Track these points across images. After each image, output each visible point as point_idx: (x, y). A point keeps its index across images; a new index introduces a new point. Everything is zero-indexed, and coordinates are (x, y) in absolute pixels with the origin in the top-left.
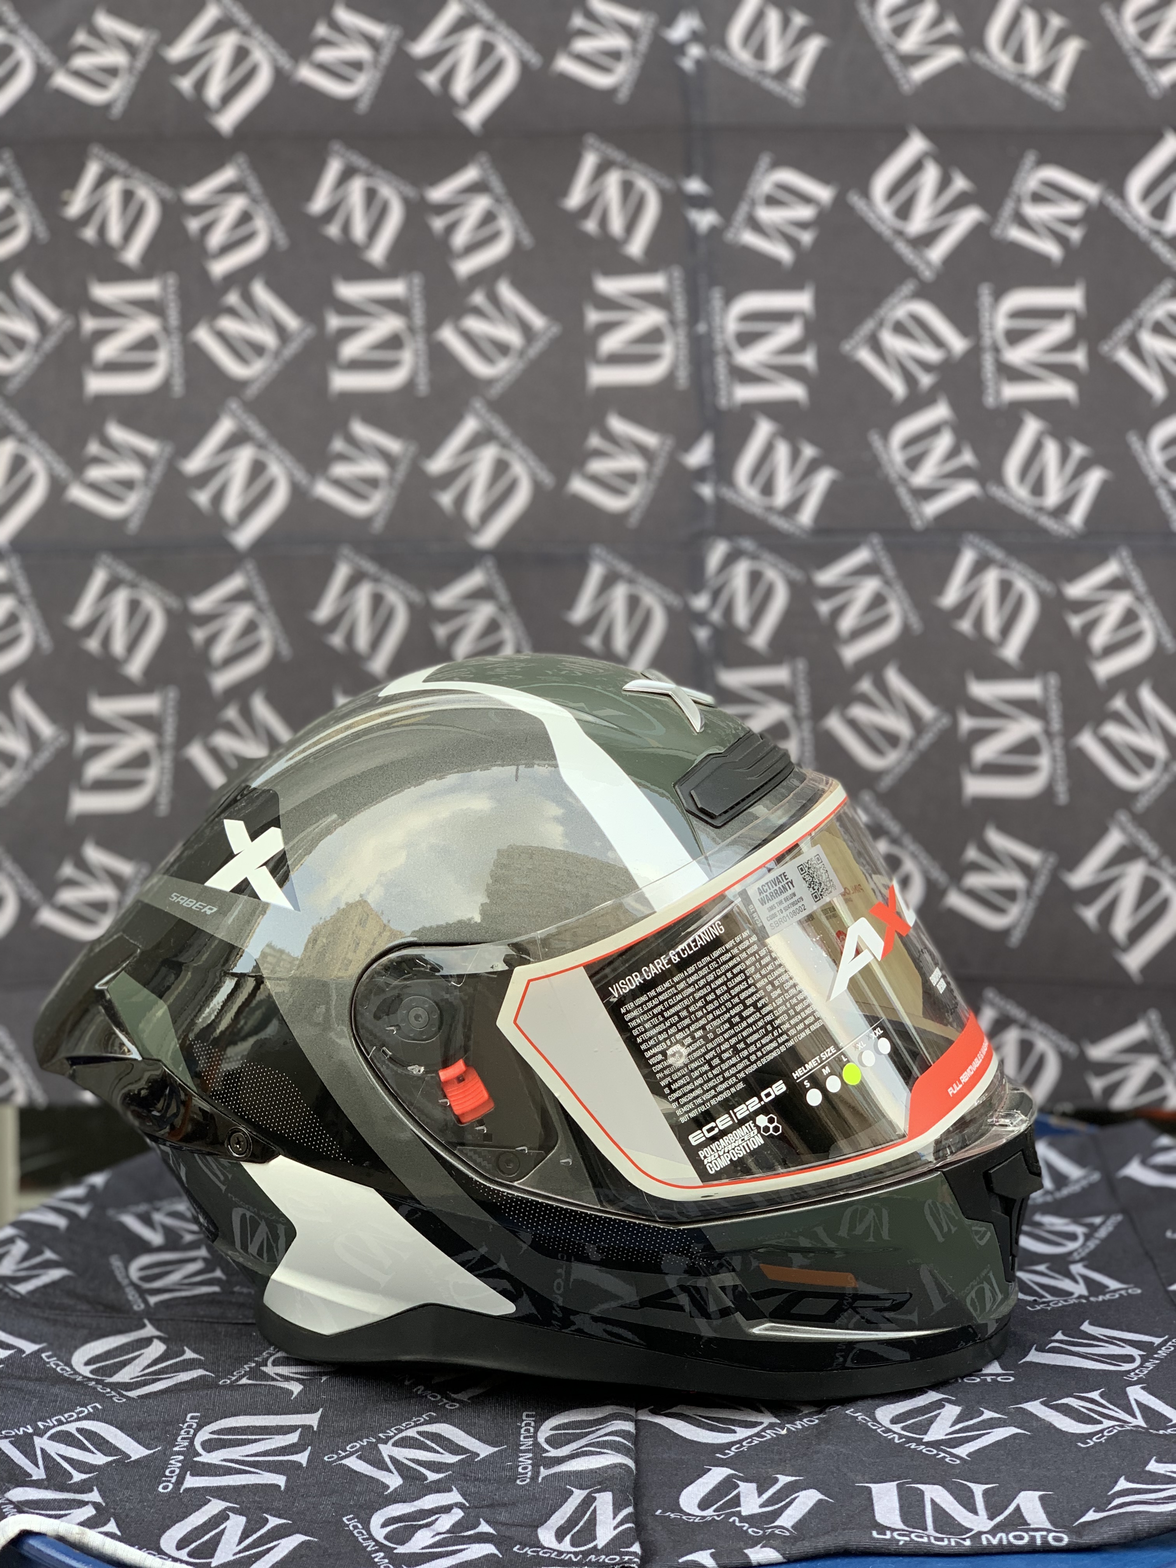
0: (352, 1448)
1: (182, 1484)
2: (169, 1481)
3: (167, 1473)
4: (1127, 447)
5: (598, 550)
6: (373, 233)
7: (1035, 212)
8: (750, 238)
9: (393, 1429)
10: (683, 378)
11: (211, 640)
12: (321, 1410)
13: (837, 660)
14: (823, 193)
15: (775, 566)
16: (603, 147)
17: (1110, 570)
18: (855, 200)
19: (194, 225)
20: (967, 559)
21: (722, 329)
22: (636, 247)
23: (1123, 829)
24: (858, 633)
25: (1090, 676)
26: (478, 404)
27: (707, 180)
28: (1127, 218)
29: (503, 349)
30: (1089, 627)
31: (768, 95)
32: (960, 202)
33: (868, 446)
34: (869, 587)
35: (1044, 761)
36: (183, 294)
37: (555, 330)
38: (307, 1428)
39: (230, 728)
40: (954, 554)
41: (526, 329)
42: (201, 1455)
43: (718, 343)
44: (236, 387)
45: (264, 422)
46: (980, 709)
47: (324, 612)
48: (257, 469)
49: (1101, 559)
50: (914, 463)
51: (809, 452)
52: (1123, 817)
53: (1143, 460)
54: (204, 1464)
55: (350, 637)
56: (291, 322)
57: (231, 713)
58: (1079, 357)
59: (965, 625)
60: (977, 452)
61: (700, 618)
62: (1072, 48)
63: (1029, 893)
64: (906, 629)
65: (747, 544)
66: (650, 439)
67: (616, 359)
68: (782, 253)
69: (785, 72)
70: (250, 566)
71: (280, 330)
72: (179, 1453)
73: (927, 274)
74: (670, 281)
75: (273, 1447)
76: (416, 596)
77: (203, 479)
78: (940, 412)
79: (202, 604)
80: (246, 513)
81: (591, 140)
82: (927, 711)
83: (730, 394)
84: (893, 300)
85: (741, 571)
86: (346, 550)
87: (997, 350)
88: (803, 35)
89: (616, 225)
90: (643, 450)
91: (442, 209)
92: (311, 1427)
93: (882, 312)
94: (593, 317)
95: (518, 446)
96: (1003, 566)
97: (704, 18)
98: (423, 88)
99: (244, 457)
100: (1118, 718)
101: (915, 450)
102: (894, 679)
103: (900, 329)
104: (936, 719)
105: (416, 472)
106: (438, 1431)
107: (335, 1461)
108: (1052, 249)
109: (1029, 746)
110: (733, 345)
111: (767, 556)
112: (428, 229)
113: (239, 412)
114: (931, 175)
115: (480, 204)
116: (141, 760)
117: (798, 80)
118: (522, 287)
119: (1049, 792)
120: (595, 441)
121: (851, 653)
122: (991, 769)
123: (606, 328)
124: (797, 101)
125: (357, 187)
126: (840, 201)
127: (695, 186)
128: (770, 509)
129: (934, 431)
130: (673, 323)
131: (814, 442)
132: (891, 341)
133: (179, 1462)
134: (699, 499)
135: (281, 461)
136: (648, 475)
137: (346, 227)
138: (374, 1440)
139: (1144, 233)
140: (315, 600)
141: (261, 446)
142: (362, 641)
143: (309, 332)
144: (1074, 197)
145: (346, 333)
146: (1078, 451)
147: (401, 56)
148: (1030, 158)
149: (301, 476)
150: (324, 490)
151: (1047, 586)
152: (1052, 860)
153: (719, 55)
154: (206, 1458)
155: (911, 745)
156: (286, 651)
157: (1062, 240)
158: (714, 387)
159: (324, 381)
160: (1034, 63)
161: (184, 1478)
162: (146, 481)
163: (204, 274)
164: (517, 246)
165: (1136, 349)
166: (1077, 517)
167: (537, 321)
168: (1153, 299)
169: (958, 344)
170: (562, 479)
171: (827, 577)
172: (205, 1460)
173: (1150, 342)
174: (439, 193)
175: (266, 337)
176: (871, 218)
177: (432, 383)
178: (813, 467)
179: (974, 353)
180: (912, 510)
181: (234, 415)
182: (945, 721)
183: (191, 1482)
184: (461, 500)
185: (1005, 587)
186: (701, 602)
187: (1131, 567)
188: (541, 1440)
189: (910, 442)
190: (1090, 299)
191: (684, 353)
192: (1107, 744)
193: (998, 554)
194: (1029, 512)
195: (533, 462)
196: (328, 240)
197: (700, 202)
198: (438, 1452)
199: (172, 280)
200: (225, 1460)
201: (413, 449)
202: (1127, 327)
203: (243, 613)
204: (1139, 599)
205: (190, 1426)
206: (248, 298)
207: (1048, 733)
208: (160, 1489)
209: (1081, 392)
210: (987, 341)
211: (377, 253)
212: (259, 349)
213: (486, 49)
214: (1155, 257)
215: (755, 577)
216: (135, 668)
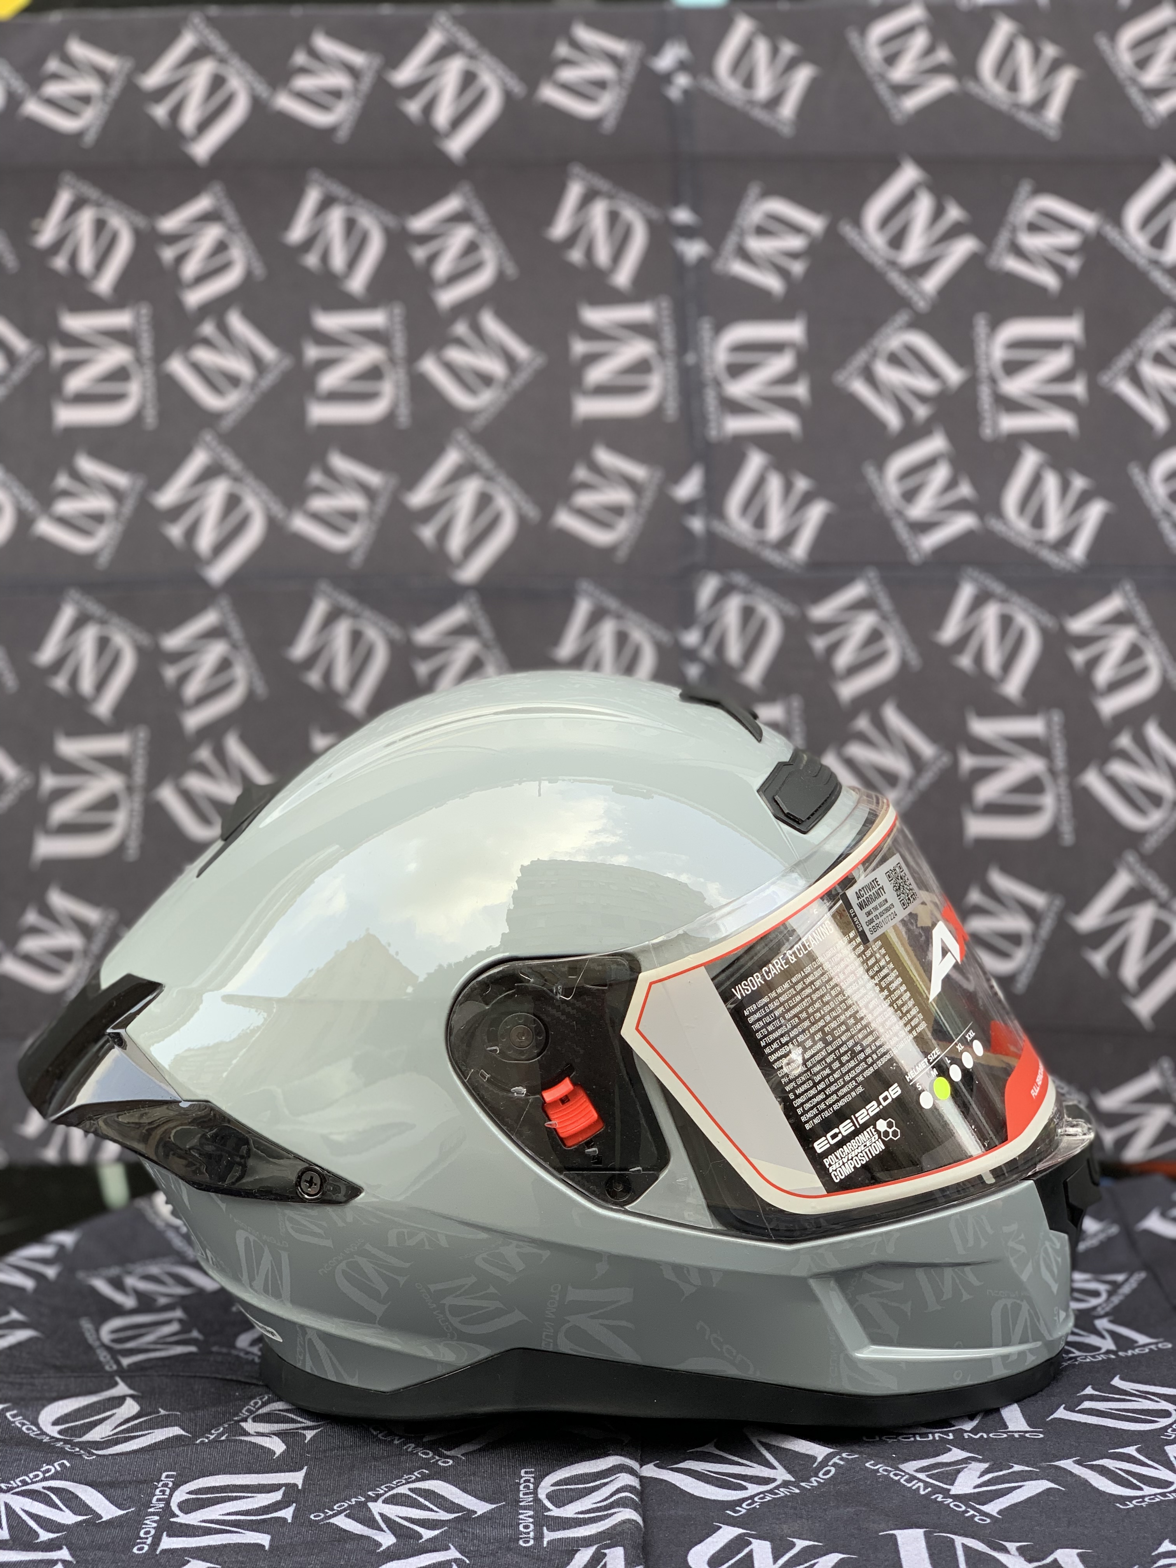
0: (339, 1507)
1: (158, 1545)
2: (145, 1543)
3: (142, 1534)
4: (1129, 480)
5: (585, 585)
6: (353, 262)
7: (1031, 242)
8: (739, 269)
9: (383, 1487)
10: (672, 409)
11: (183, 678)
12: (306, 1468)
13: (833, 697)
14: (815, 223)
15: (768, 601)
16: (589, 176)
17: (1113, 604)
18: (847, 230)
19: (168, 254)
20: (966, 593)
21: (712, 359)
22: (623, 277)
23: (1131, 870)
24: (854, 670)
25: (1094, 713)
26: (460, 436)
27: (695, 209)
28: (1125, 247)
29: (487, 380)
30: (1093, 663)
31: (757, 124)
32: (955, 232)
33: (862, 478)
34: (866, 622)
35: (1048, 800)
36: (157, 325)
37: (540, 361)
38: (290, 1488)
39: (203, 769)
40: (952, 588)
41: (510, 360)
42: (177, 1516)
43: (708, 373)
44: (211, 418)
45: (240, 455)
46: (981, 747)
47: (301, 649)
48: (232, 502)
49: (1103, 593)
50: (910, 496)
51: (802, 484)
52: (1131, 858)
53: (1146, 493)
54: (181, 1525)
55: (327, 675)
56: (268, 352)
57: (204, 754)
58: (1078, 388)
59: (965, 661)
60: (975, 484)
61: (691, 655)
62: (1066, 78)
63: (1034, 937)
64: (904, 665)
65: (739, 578)
66: (638, 471)
67: (603, 390)
68: (773, 283)
69: (774, 102)
70: (224, 602)
71: (257, 361)
72: (154, 1514)
73: (922, 305)
74: (658, 311)
75: (256, 1506)
76: (396, 632)
77: (176, 512)
78: (936, 443)
79: (174, 641)
80: (220, 548)
81: (576, 169)
82: (926, 749)
83: (720, 426)
84: (887, 330)
85: (733, 606)
86: (324, 586)
87: (993, 381)
88: (792, 64)
89: (603, 255)
90: (631, 483)
91: (423, 239)
92: (295, 1485)
93: (876, 342)
94: (579, 347)
95: (502, 479)
96: (1003, 600)
97: (692, 46)
98: (404, 117)
99: (218, 490)
100: (1124, 756)
101: (911, 482)
102: (892, 716)
103: (894, 360)
104: (937, 758)
105: (397, 506)
106: (432, 1488)
107: (322, 1520)
108: (1048, 279)
109: (1032, 785)
110: (723, 376)
111: (760, 590)
112: (409, 259)
113: (214, 443)
114: (924, 205)
115: (463, 234)
116: (109, 803)
117: (788, 109)
118: (505, 316)
119: (1053, 833)
120: (581, 473)
121: (848, 690)
122: (993, 809)
123: (592, 359)
124: (787, 131)
125: (336, 218)
126: (831, 232)
127: (683, 216)
128: (762, 543)
129: (930, 463)
130: (661, 354)
131: (807, 473)
132: (886, 372)
133: (154, 1522)
134: (688, 533)
135: (257, 495)
136: (637, 508)
137: (325, 257)
138: (363, 1499)
139: (1142, 262)
140: (291, 637)
141: (237, 479)
142: (340, 679)
143: (287, 363)
144: (1069, 226)
145: (324, 364)
146: (1079, 483)
147: (381, 85)
148: (1025, 187)
149: (278, 510)
150: (301, 524)
151: (1049, 621)
152: (1058, 903)
153: (707, 84)
154: (183, 1519)
155: (911, 784)
156: (261, 689)
157: (1059, 270)
158: (704, 420)
159: (302, 413)
160: (1028, 92)
161: (160, 1539)
162: (117, 515)
163: (178, 304)
164: (500, 277)
165: (1136, 379)
166: (1079, 550)
167: (521, 351)
168: (1152, 329)
169: (954, 375)
170: (548, 513)
171: (822, 612)
172: (183, 1521)
173: (1150, 372)
174: (421, 223)
175: (242, 367)
176: (863, 248)
177: (414, 415)
178: (806, 500)
179: (970, 385)
180: (908, 543)
181: (209, 447)
182: (946, 760)
183: (168, 1543)
184: (443, 534)
185: (1006, 622)
186: (691, 638)
187: (1135, 601)
188: (542, 1495)
189: (906, 474)
190: (1088, 329)
191: (672, 386)
192: (1113, 782)
193: (998, 588)
194: (1028, 545)
195: (517, 495)
196: (306, 270)
197: (688, 232)
198: (432, 1510)
199: (145, 310)
200: (204, 1521)
201: (393, 481)
202: (1126, 358)
203: (216, 650)
204: (1143, 633)
205: (166, 1485)
206: (223, 329)
207: (1052, 772)
208: (135, 1550)
209: (1081, 423)
210: (983, 371)
211: (357, 283)
212: (234, 381)
213: (468, 79)
214: (1154, 288)
215: (748, 613)
216: (104, 707)
